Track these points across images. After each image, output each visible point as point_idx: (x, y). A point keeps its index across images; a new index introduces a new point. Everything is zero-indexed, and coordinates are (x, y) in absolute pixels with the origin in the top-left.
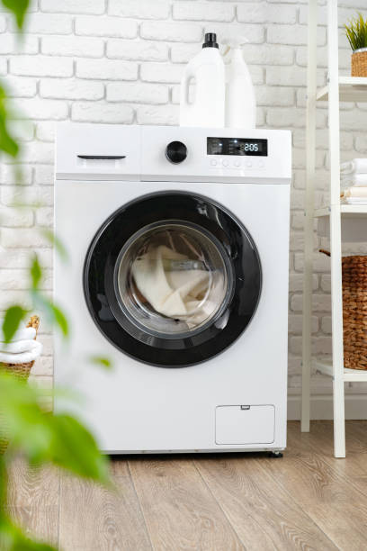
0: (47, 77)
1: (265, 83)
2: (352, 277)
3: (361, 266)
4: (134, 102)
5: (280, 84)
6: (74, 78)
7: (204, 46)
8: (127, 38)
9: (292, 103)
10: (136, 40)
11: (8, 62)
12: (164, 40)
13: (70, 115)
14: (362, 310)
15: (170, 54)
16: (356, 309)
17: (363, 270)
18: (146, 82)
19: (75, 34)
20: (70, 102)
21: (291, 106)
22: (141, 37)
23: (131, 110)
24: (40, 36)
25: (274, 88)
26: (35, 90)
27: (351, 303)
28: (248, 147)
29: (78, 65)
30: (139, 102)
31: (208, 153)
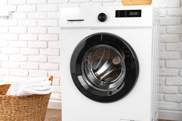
31: (116, 17)
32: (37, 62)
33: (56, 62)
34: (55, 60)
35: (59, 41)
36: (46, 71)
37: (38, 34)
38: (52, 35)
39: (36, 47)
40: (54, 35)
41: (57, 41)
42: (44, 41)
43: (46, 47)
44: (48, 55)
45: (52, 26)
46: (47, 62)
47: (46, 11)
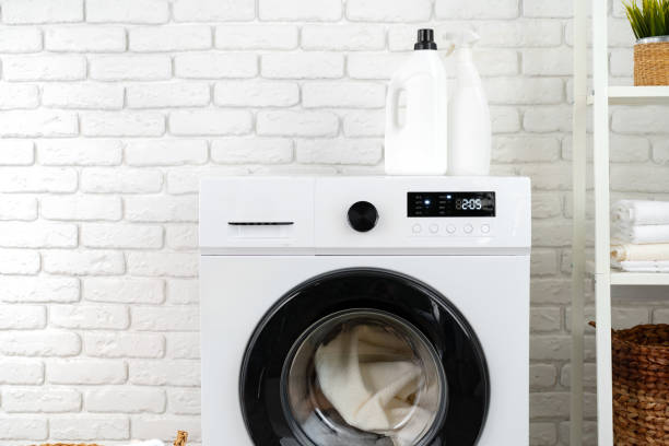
0: (223, 78)
1: (520, 71)
2: (631, 373)
3: (643, 359)
4: (338, 107)
5: (542, 73)
6: (258, 79)
7: (417, 47)
8: (329, 21)
9: (560, 98)
10: (341, 23)
11: (173, 61)
12: (380, 22)
13: (254, 128)
14: (645, 421)
15: (387, 41)
16: (636, 419)
17: (645, 366)
18: (355, 79)
19: (260, 20)
20: (254, 111)
21: (559, 103)
22: (347, 19)
23: (336, 119)
24: (213, 24)
25: (533, 80)
26: (208, 97)
27: (629, 409)
28: (466, 204)
29: (263, 61)
30: (346, 107)
31: (409, 215)
32: (36, 355)
33: (118, 355)
34: (113, 346)
35: (125, 276)
36: (76, 390)
37: (39, 248)
38: (100, 253)
39: (32, 298)
40: (106, 252)
41: (118, 275)
42: (64, 274)
43: (76, 297)
44: (84, 329)
45: (97, 220)
46: (78, 354)
47: (76, 165)
